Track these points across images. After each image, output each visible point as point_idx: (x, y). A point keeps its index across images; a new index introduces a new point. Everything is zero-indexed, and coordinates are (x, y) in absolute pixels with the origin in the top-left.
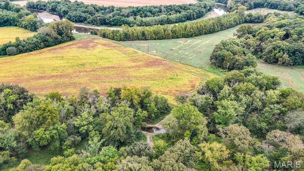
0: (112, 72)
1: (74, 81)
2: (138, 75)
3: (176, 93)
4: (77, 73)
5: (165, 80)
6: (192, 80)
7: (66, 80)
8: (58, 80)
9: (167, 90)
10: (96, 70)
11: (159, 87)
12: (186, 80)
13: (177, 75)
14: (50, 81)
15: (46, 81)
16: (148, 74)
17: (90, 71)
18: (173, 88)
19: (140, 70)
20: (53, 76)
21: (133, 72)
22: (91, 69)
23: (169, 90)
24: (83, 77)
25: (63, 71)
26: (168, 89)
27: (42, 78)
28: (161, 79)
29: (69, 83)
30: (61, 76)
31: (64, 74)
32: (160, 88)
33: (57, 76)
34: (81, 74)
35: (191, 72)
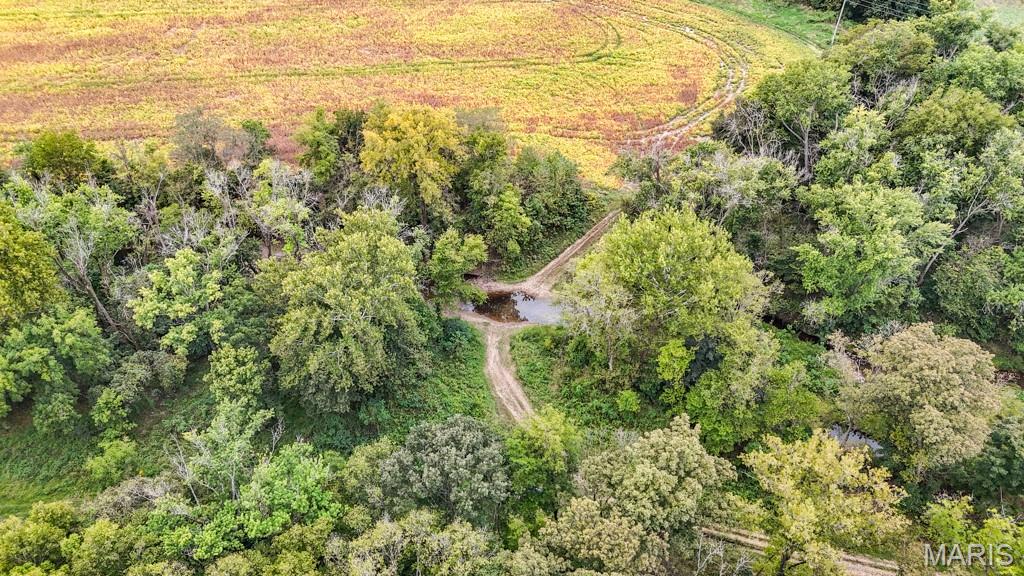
0: (335, 27)
1: (169, 68)
2: (448, 38)
3: (616, 128)
4: (182, 30)
5: (568, 65)
6: (681, 63)
7: (131, 62)
8: (97, 62)
9: (573, 114)
10: (266, 15)
11: (541, 98)
12: (660, 62)
13: (619, 41)
14: (60, 66)
15: (44, 66)
16: (489, 34)
17: (239, 20)
18: (599, 104)
19: (457, 16)
20: (77, 45)
21: (423, 27)
22: (242, 12)
23: (583, 116)
24: (208, 50)
25: (121, 19)
26: (580, 109)
27: (27, 51)
28: (546, 60)
29: (145, 79)
30: (111, 44)
31: (127, 32)
32: (544, 104)
33: (92, 44)
34: (199, 32)
35: (679, 23)
